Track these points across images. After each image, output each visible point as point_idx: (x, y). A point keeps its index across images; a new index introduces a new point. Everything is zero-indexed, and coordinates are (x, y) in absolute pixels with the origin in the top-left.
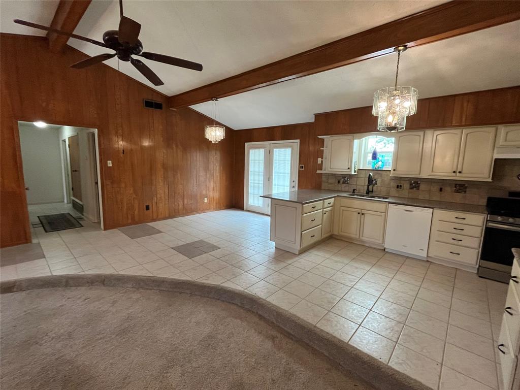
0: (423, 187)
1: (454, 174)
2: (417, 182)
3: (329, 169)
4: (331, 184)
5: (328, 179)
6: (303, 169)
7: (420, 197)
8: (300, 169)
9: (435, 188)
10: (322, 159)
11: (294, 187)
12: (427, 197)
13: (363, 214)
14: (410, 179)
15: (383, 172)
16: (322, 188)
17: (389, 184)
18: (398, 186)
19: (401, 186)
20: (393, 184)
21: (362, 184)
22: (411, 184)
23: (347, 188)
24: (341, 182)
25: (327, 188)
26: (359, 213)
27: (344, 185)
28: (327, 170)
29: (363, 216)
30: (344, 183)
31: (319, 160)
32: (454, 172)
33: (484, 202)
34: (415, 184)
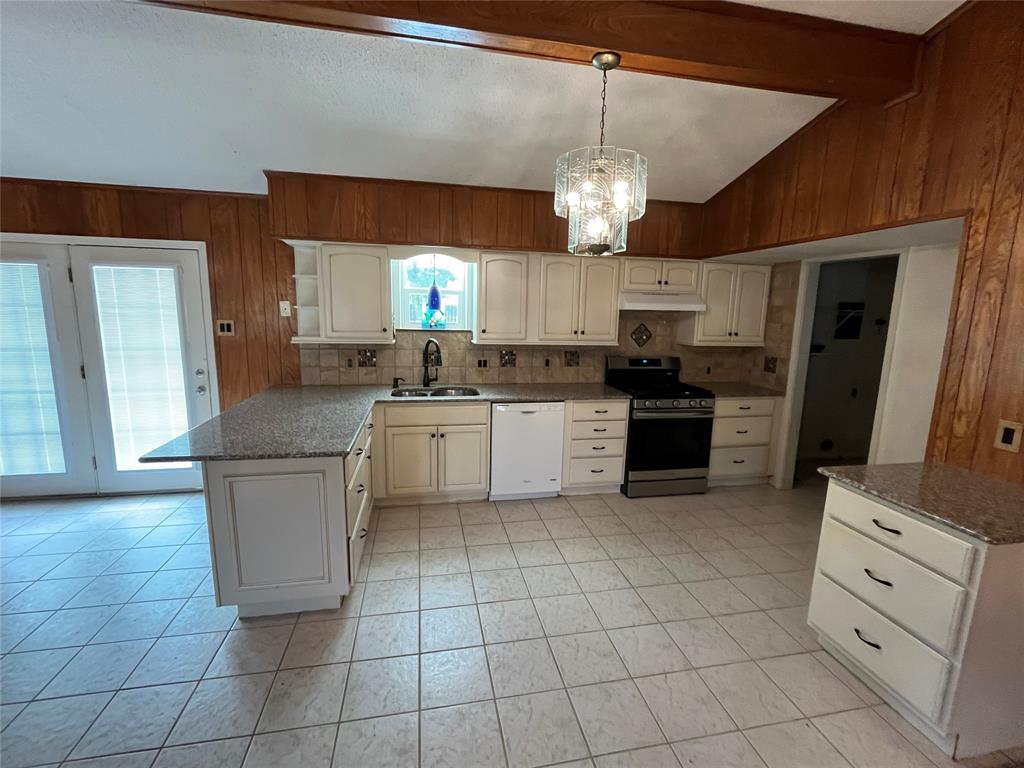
0: (521, 360)
1: (575, 336)
2: (511, 353)
3: (330, 333)
4: (329, 369)
5: (318, 358)
6: (232, 333)
7: (519, 380)
8: (220, 334)
9: (539, 361)
10: (294, 303)
11: (202, 389)
12: (528, 379)
13: (442, 436)
14: (499, 348)
15: (450, 334)
16: (305, 381)
17: (464, 359)
18: (480, 362)
19: (485, 362)
20: (472, 360)
21: (410, 363)
22: (502, 357)
23: (374, 376)
24: (356, 362)
25: (318, 383)
26: (433, 436)
27: (363, 370)
28: (322, 333)
29: (441, 441)
30: (362, 364)
31: (285, 308)
32: (576, 332)
33: (598, 377)
34: (509, 355)
